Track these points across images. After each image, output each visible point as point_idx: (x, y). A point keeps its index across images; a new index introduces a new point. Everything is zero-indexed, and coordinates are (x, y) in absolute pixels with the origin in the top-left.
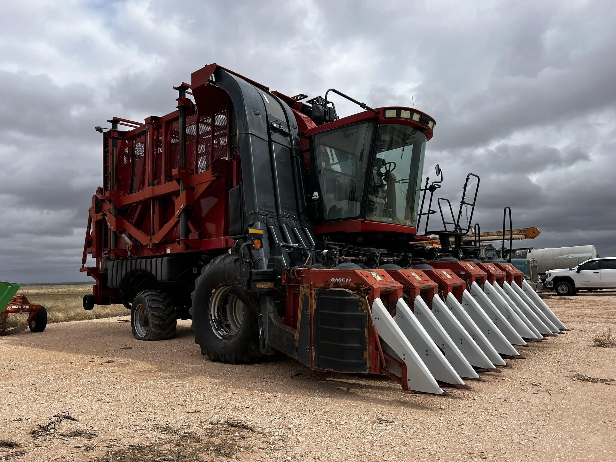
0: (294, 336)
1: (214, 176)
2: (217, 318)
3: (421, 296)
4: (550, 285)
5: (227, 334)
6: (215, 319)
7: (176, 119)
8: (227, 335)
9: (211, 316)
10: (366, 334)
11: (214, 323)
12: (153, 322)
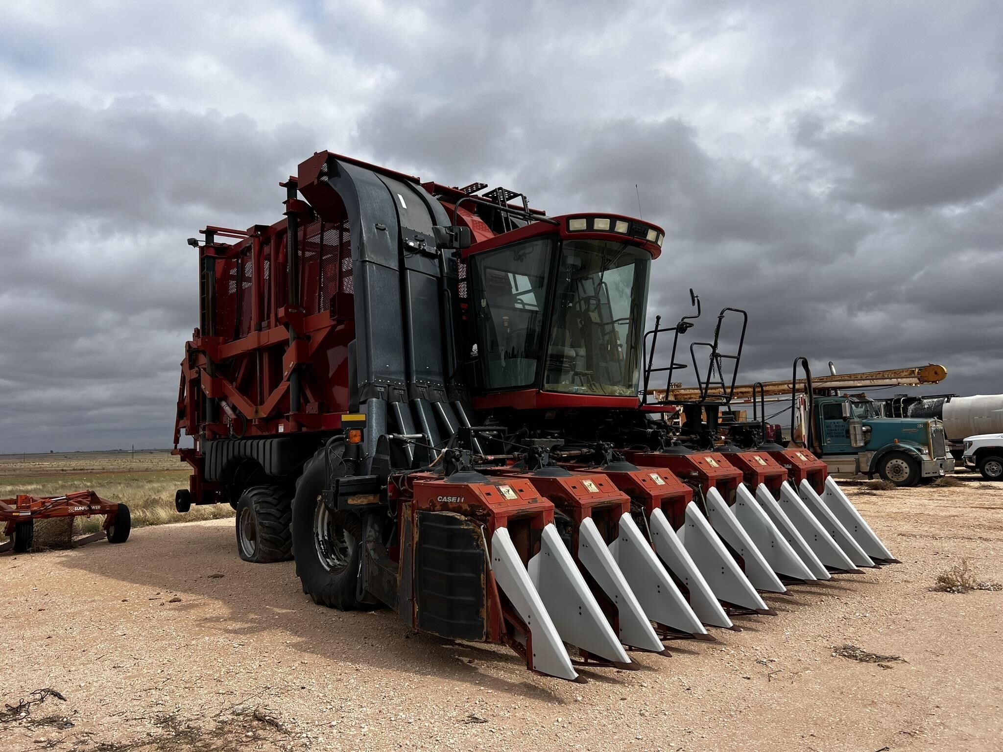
0: (395, 579)
1: (333, 320)
2: (326, 538)
3: (592, 518)
4: (971, 461)
5: (338, 563)
6: (324, 541)
7: (284, 231)
8: (339, 565)
9: (318, 535)
10: (482, 582)
11: (322, 546)
12: (262, 536)
